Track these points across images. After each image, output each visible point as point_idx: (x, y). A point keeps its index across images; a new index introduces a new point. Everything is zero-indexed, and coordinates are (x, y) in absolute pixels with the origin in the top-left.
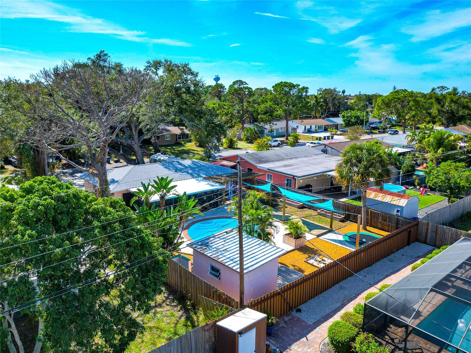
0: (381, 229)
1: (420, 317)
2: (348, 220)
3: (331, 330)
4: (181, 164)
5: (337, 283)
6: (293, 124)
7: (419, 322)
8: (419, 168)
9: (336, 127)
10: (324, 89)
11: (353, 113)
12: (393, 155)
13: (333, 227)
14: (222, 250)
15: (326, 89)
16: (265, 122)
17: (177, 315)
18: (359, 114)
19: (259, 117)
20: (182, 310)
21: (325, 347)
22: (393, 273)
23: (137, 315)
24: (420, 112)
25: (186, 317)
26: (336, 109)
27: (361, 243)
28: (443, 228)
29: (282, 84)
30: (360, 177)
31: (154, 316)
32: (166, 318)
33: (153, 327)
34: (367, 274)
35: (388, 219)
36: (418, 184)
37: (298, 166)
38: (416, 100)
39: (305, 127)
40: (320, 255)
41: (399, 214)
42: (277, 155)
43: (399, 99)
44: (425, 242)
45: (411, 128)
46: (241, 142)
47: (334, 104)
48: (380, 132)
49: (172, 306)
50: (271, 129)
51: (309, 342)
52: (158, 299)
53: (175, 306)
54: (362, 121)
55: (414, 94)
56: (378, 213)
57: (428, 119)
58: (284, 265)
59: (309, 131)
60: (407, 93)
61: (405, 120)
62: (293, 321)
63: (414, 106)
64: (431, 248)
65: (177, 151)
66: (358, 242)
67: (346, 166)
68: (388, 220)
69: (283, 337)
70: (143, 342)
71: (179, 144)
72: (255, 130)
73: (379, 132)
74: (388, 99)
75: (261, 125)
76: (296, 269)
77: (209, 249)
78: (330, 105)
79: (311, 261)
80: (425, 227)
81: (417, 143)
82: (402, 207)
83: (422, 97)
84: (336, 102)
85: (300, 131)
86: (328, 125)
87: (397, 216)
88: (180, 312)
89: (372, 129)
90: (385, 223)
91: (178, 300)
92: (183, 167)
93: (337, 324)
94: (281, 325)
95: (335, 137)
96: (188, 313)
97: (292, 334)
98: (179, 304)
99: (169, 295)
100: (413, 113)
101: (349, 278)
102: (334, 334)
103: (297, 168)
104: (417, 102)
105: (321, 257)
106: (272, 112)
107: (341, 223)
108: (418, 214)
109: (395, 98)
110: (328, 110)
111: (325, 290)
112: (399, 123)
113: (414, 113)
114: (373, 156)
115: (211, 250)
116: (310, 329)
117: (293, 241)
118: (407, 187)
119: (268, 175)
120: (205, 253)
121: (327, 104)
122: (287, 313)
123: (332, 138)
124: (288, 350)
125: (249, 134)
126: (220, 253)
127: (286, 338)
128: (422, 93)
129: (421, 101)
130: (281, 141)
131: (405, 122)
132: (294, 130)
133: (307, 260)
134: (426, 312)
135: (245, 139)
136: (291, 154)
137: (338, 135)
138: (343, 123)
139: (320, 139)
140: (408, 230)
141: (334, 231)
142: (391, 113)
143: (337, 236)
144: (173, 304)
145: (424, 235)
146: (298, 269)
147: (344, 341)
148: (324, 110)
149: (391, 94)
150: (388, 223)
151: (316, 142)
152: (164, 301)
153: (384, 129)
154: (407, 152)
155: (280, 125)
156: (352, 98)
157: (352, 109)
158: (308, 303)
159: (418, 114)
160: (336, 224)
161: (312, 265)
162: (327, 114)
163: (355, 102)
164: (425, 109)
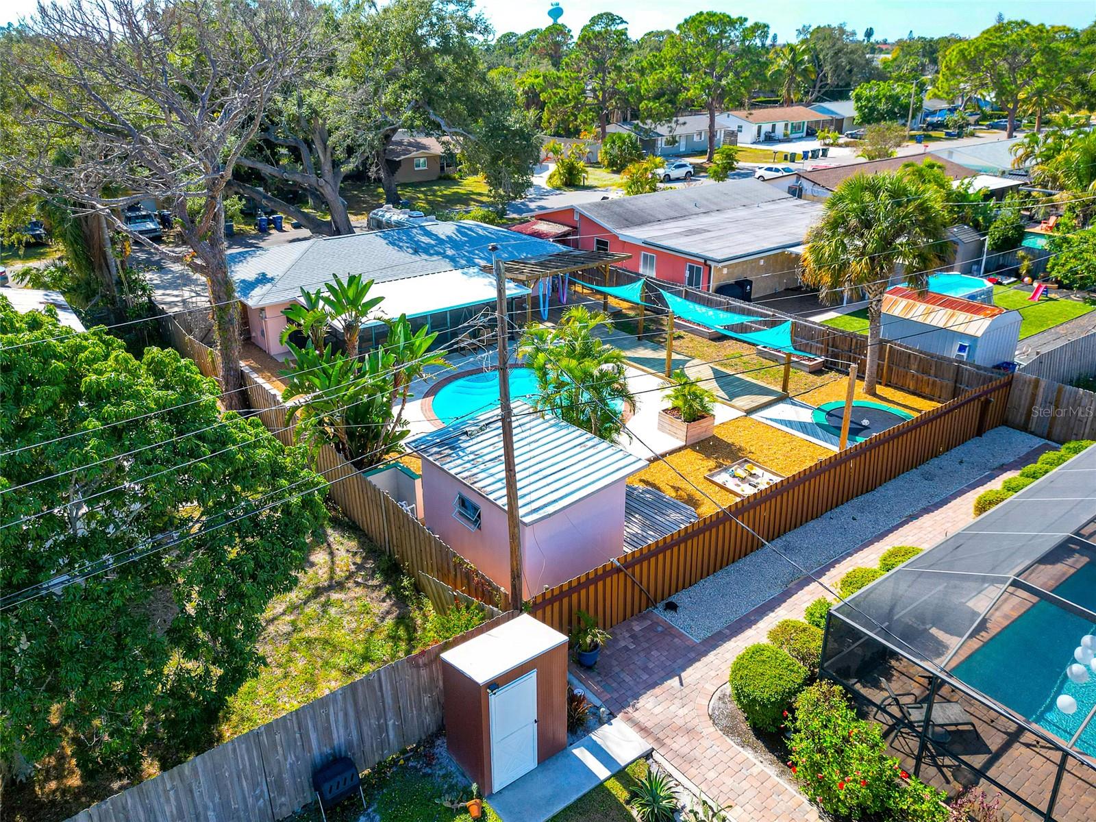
0: (914, 393)
1: (983, 634)
2: (831, 369)
3: (738, 668)
4: (428, 234)
5: (778, 536)
6: (726, 121)
7: (976, 646)
8: (1037, 229)
9: (838, 125)
10: (814, 27)
11: (883, 88)
12: (972, 198)
13: (791, 386)
14: (487, 458)
15: (819, 27)
16: (658, 118)
17: (377, 611)
18: (898, 90)
19: (642, 105)
20: (391, 598)
21: (722, 706)
22: (927, 510)
23: (281, 610)
24: (1057, 81)
25: (398, 617)
26: (842, 80)
27: (855, 431)
28: (1077, 393)
29: (702, 18)
30: (866, 264)
31: (323, 612)
32: (349, 618)
33: (316, 639)
34: (859, 511)
35: (933, 368)
36: (1029, 272)
37: (721, 233)
38: (1050, 48)
39: (760, 127)
40: (746, 461)
41: (965, 354)
42: (673, 205)
43: (1005, 47)
44: (1024, 428)
45: (1031, 122)
46: (598, 171)
47: (837, 66)
48: (950, 136)
49: (367, 587)
50: (674, 137)
51: (686, 691)
52: (338, 569)
53: (376, 586)
54: (905, 108)
55: (1048, 31)
56: (910, 354)
57: (1075, 99)
58: (653, 485)
59: (770, 139)
60: (1027, 31)
61: (1016, 102)
62: (652, 634)
63: (1043, 64)
64: (1038, 442)
65: (441, 197)
66: (846, 425)
67: (833, 233)
68: (932, 372)
69: (622, 675)
70: (285, 677)
71: (447, 180)
72: (631, 141)
73: (947, 134)
74: (977, 47)
75: (647, 127)
76: (680, 498)
77: (458, 455)
78: (827, 68)
79: (722, 478)
80: (1028, 391)
81: (1037, 164)
82: (974, 339)
83: (1068, 39)
84: (843, 61)
85: (746, 139)
86: (817, 122)
87: (957, 361)
88: (385, 604)
89: (930, 128)
90: (925, 378)
91: (384, 572)
92: (433, 242)
93: (756, 652)
94: (622, 644)
95: (832, 151)
96: (402, 606)
97: (645, 669)
98: (385, 583)
99: (365, 559)
100: (1039, 83)
101: (811, 524)
102: (743, 681)
103: (718, 238)
104: (1051, 55)
105: (747, 466)
106: (676, 93)
107: (812, 377)
108: (1017, 353)
109: (994, 45)
110: (821, 81)
111: (746, 555)
112: (1001, 110)
113: (1040, 85)
114: (906, 207)
115: (460, 457)
116: (693, 655)
117: (681, 427)
118: (999, 278)
119: (645, 256)
120: (445, 467)
121: (820, 66)
122: (640, 612)
123: (825, 154)
124: (630, 709)
125: (616, 151)
126: (482, 467)
127: (627, 679)
128: (1069, 30)
129: (1063, 50)
130: (694, 166)
131: (1015, 108)
132: (732, 136)
133: (712, 475)
134: (1000, 619)
135: (606, 163)
136: (707, 200)
137: (840, 146)
138: (856, 114)
139: (792, 158)
140: (983, 399)
141: (791, 398)
142: (983, 85)
143: (797, 412)
144: (370, 583)
145: (1023, 410)
146: (686, 497)
147: (768, 699)
148: (812, 84)
149: (985, 36)
150: (932, 379)
151: (780, 166)
152: (351, 575)
153: (961, 127)
154: (1011, 188)
155: (693, 126)
156: (889, 47)
157: (882, 76)
158: (696, 589)
159: (1052, 87)
160: (800, 379)
161: (722, 487)
162: (819, 91)
163: (895, 60)
164: (1070, 73)
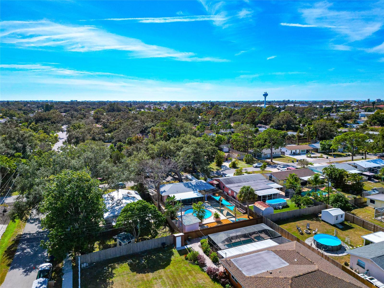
9: (317, 150)
11: (327, 142)
39: (291, 151)
41: (262, 213)
46: (243, 163)
50: (266, 154)
59: (295, 154)
72: (251, 156)
85: (288, 153)
107: (243, 214)
119: (229, 190)
122: (197, 237)
125: (247, 159)
135: (245, 161)
138: (320, 148)
